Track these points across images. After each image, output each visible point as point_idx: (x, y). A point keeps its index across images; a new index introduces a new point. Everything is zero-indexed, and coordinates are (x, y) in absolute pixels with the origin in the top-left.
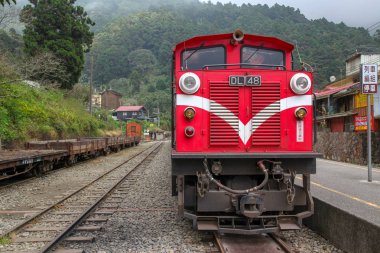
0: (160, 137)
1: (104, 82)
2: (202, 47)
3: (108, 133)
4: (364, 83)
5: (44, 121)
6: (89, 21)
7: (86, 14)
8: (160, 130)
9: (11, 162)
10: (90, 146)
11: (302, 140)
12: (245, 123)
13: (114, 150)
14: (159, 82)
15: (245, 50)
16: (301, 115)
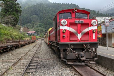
0: (40, 40)
1: (24, 25)
2: (65, 13)
3: (26, 39)
4: (106, 23)
5: (8, 36)
6: (20, 7)
7: (19, 5)
8: (40, 38)
9: (5, 47)
10: (24, 42)
11: (95, 38)
12: (79, 34)
13: (29, 43)
14: (40, 24)
15: (76, 14)
16: (94, 32)
